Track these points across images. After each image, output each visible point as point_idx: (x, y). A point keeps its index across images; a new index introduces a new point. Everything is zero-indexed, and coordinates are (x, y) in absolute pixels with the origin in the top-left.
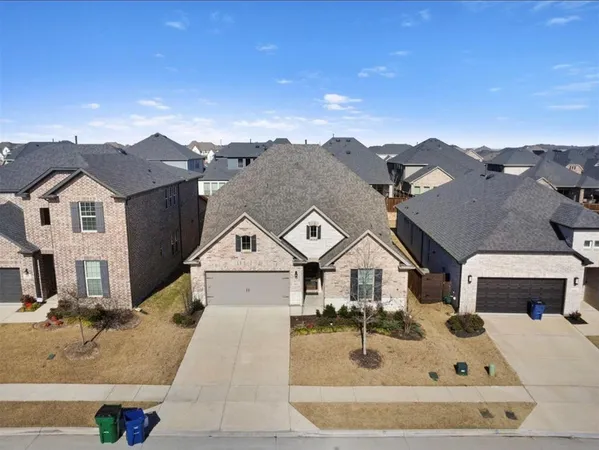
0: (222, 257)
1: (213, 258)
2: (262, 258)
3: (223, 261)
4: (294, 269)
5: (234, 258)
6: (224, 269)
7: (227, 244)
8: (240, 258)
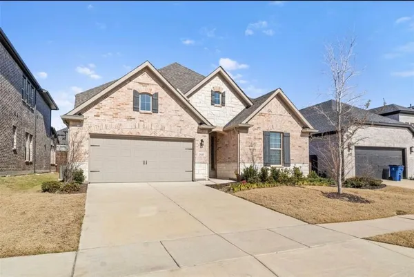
0: (115, 116)
1: (102, 117)
2: (164, 121)
3: (116, 122)
4: (199, 137)
5: (130, 118)
6: (117, 132)
7: (121, 100)
8: (138, 120)
